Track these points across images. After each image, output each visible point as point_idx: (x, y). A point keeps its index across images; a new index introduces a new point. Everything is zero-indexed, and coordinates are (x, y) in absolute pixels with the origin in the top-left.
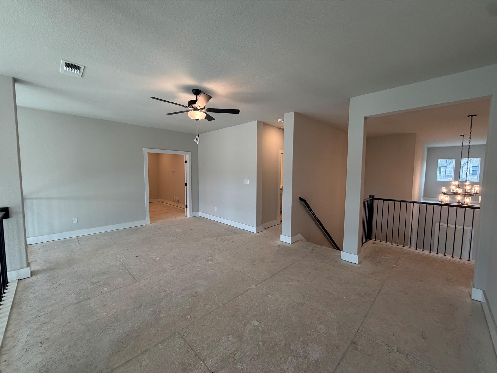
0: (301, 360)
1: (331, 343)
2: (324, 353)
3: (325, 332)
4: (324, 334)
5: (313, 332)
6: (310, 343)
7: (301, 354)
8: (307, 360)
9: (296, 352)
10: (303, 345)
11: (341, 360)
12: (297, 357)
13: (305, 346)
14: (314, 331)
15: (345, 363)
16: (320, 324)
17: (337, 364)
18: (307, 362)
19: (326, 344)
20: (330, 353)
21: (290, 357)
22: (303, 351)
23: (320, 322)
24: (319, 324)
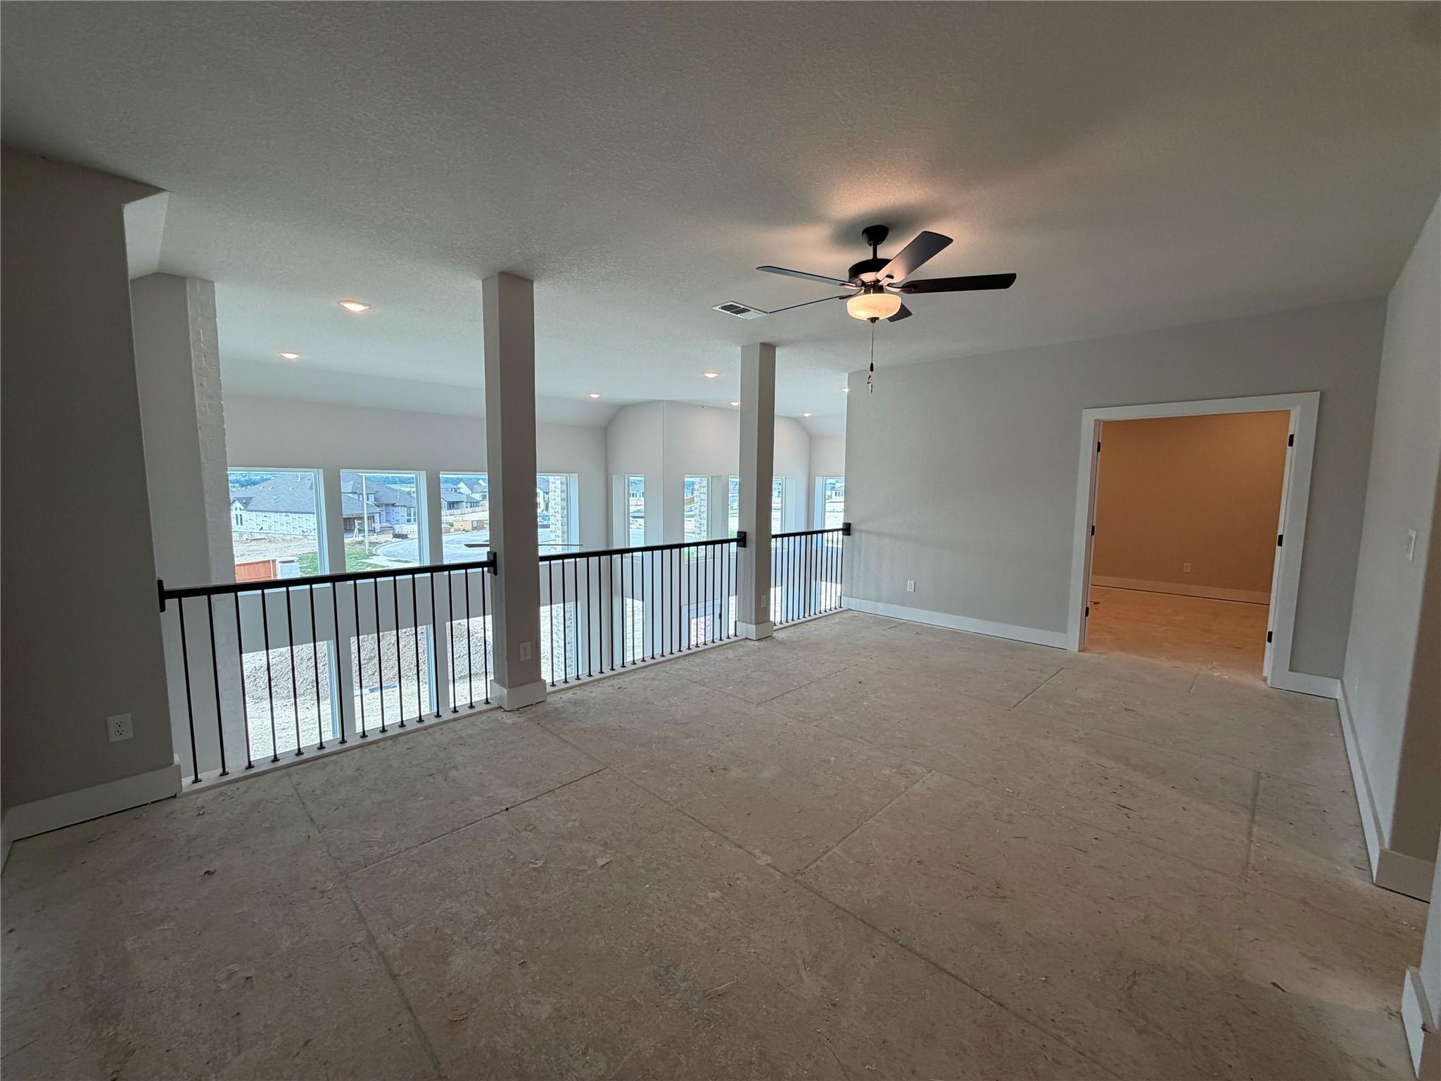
0: (464, 930)
1: (474, 1014)
2: (456, 983)
3: (519, 1014)
4: (512, 1005)
5: (533, 978)
6: (499, 959)
7: (480, 933)
8: (460, 940)
9: (491, 924)
10: (501, 943)
11: (415, 1018)
12: (475, 922)
13: (498, 947)
14: (534, 982)
15: (400, 1025)
16: (558, 1010)
17: (412, 1002)
18: (455, 939)
19: (476, 1000)
20: (447, 999)
21: (483, 911)
22: (484, 937)
23: (564, 1012)
24: (558, 1005)
